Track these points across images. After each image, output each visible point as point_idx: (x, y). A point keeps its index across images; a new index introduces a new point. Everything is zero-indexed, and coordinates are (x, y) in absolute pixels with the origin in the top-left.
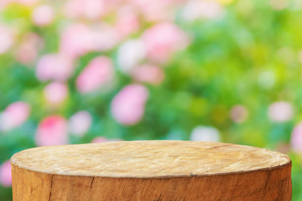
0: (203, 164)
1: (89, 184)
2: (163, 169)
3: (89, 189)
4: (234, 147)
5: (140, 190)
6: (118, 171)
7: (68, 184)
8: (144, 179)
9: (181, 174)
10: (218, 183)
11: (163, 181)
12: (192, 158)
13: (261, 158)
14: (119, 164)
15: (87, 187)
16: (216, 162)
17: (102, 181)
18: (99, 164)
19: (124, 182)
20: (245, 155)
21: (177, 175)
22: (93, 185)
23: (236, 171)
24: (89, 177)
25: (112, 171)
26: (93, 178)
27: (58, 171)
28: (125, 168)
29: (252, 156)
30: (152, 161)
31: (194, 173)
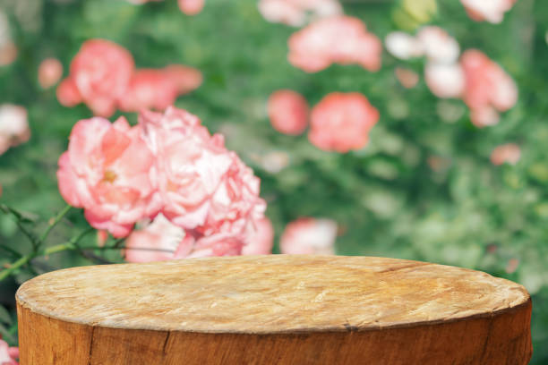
0: (370, 304)
1: (161, 348)
2: (296, 316)
3: (159, 357)
4: (426, 270)
5: (253, 359)
6: (213, 319)
7: (121, 348)
8: (262, 337)
9: (329, 326)
10: (396, 345)
11: (296, 340)
12: (348, 291)
13: (476, 291)
14: (215, 305)
15: (155, 352)
16: (391, 299)
17: (184, 340)
18: (177, 306)
19: (224, 343)
20: (447, 286)
21: (321, 328)
22: (168, 351)
23: (430, 319)
24: (159, 332)
25: (203, 319)
26: (167, 334)
27: (103, 319)
28: (226, 314)
29: (460, 288)
30: (276, 299)
31: (353, 324)
